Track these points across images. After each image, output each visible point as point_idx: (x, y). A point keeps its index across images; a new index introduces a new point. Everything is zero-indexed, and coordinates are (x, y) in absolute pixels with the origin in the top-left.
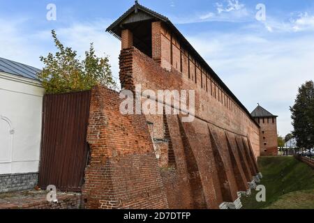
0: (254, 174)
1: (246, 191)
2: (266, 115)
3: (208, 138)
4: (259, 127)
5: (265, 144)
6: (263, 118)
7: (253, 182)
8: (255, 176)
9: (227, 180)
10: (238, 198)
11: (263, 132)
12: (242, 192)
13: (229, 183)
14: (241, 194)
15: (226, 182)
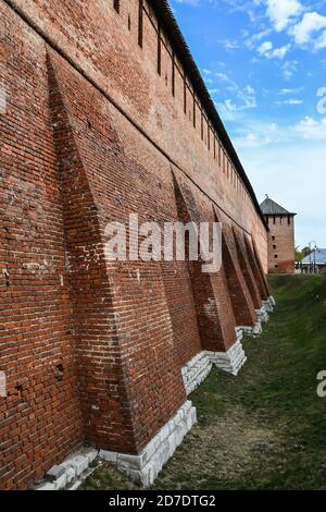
0: (264, 298)
1: (252, 325)
2: (279, 212)
4: (267, 229)
5: (276, 256)
6: (274, 216)
7: (263, 310)
8: (265, 300)
9: (213, 298)
10: (238, 342)
11: (273, 237)
12: (245, 328)
13: (218, 304)
14: (243, 333)
15: (209, 302)
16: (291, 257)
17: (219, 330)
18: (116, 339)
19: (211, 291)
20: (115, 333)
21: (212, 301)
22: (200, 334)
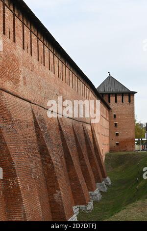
0: (98, 180)
1: (86, 204)
2: (120, 90)
3: (32, 128)
4: (109, 108)
5: (117, 134)
6: (116, 95)
7: (96, 192)
8: (100, 182)
9: (59, 190)
10: (75, 215)
11: (115, 116)
12: (81, 206)
13: (62, 193)
14: (80, 210)
15: (57, 193)
16: (131, 134)
17: (63, 209)
18: (25, 214)
19: (58, 186)
20: (24, 212)
21: (59, 192)
22: (52, 212)
